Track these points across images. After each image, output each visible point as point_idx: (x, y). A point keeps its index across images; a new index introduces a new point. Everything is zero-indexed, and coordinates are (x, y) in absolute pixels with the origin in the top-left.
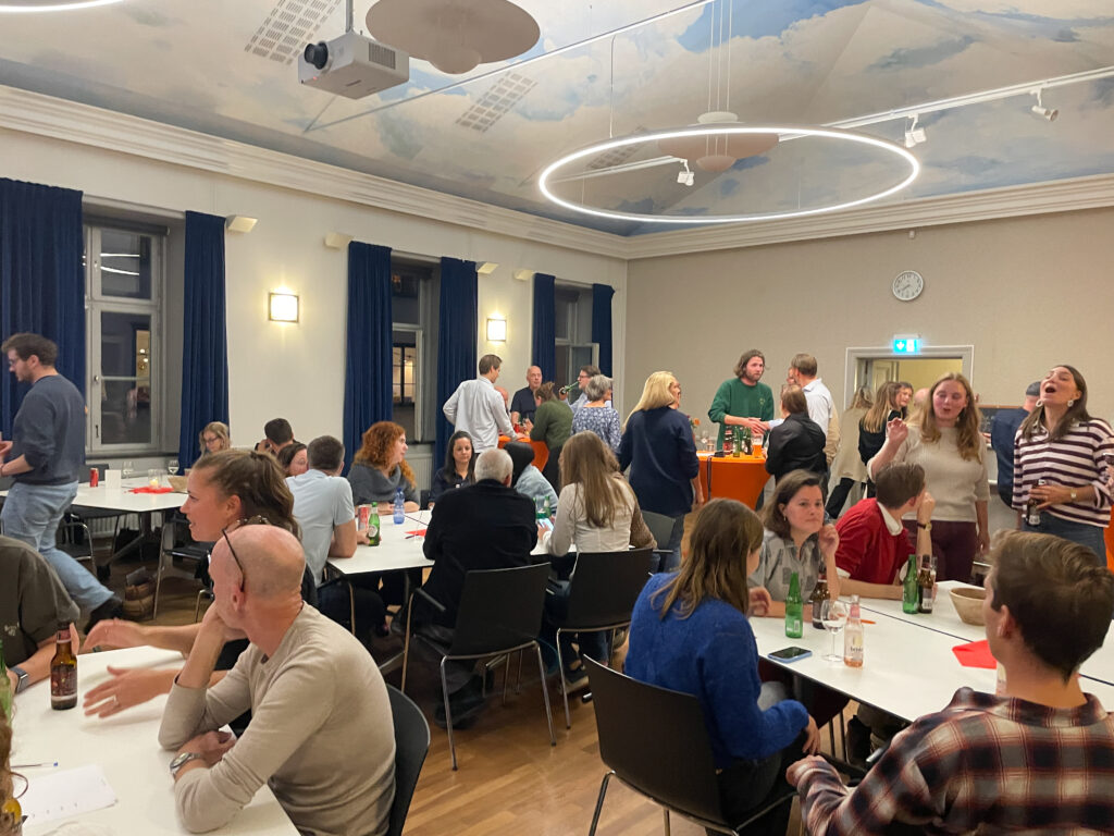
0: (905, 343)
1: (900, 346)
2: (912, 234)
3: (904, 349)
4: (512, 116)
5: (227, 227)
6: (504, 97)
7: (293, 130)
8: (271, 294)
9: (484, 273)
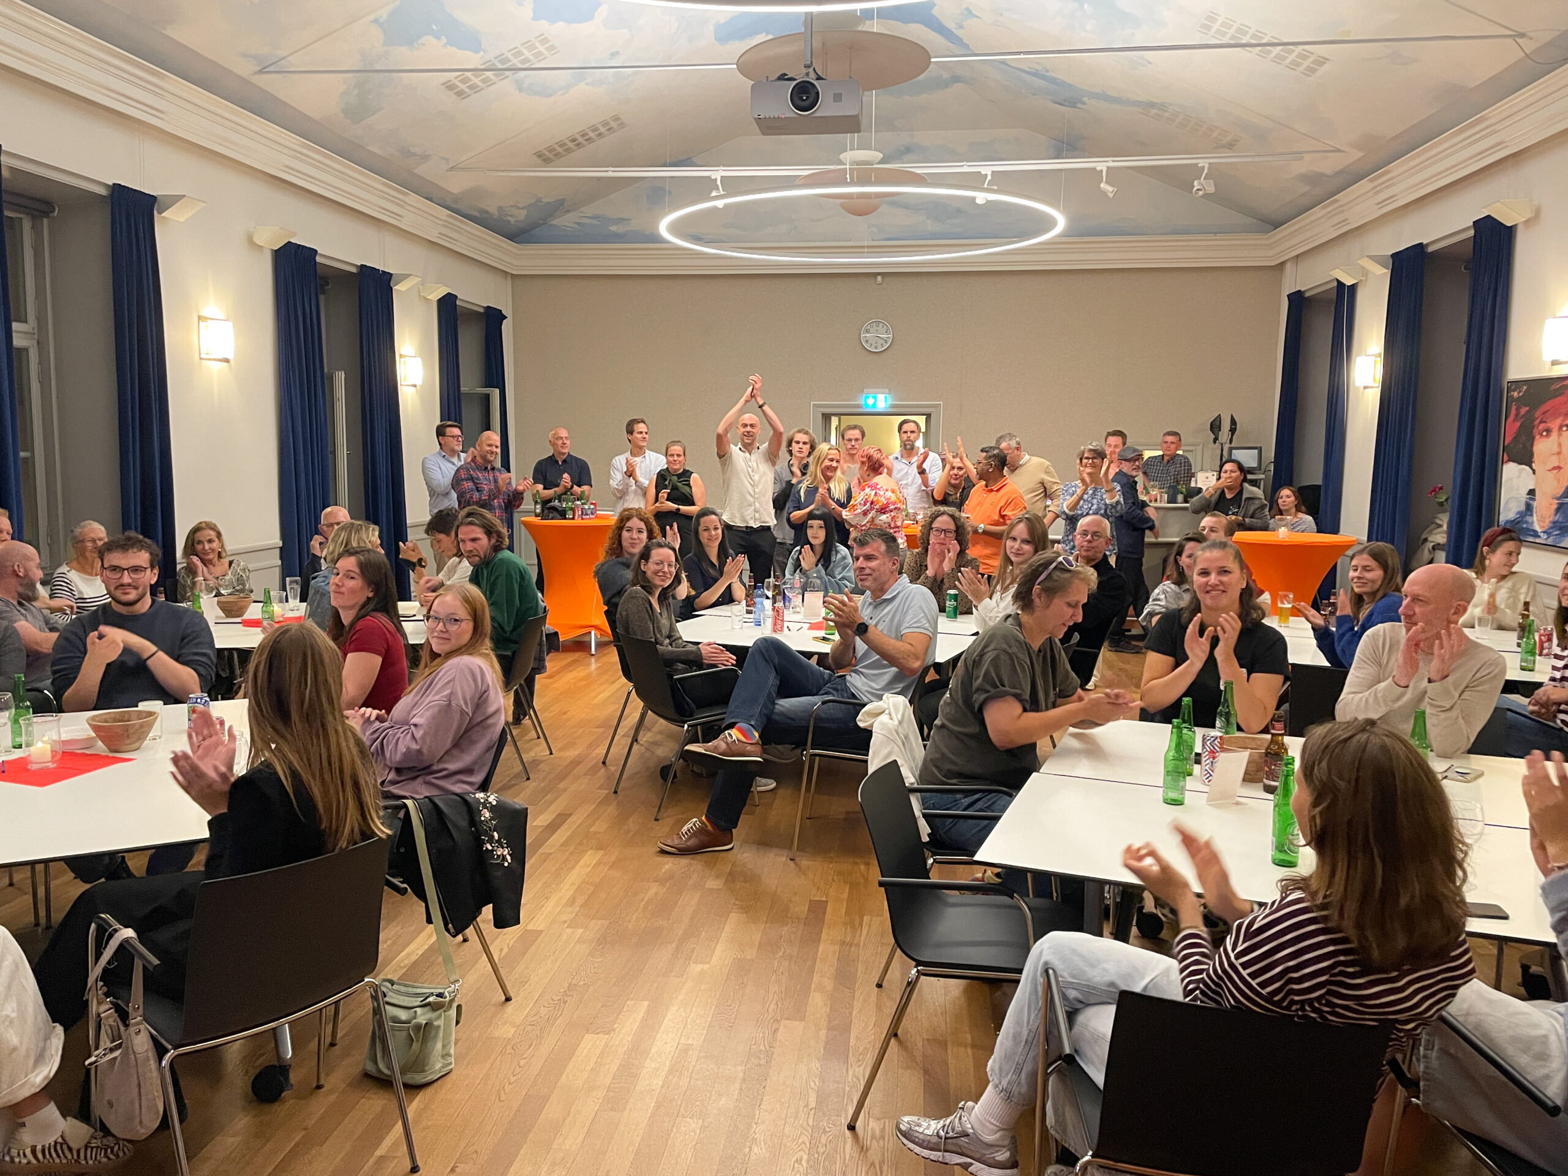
0: (875, 398)
1: (870, 401)
2: (879, 278)
3: (874, 404)
4: (505, 85)
5: (160, 213)
6: (516, 62)
7: (244, 69)
8: (200, 318)
9: (399, 289)
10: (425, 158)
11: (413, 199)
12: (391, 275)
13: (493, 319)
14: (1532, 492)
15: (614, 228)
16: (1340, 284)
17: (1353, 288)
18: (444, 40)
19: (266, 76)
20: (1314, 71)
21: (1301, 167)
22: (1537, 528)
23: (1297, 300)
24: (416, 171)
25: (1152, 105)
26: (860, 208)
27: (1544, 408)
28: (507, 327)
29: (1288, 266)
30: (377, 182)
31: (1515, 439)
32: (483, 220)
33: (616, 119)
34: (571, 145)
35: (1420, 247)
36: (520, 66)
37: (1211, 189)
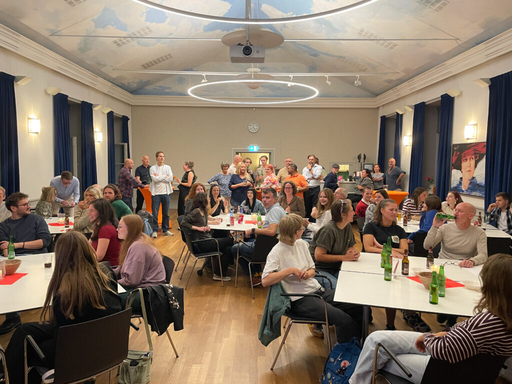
0: (252, 147)
2: (254, 109)
3: (253, 149)
4: (134, 43)
5: (16, 82)
6: (138, 35)
7: (46, 34)
8: (29, 118)
9: (95, 109)
10: (105, 65)
11: (100, 79)
12: (92, 104)
13: (125, 120)
14: (461, 178)
15: (166, 90)
16: (398, 114)
17: (402, 115)
18: (115, 27)
19: (53, 37)
20: (392, 48)
21: (386, 78)
22: (464, 190)
23: (384, 119)
24: (102, 70)
25: (341, 57)
26: (253, 87)
27: (465, 153)
28: (129, 122)
29: (381, 108)
30: (88, 73)
31: (456, 162)
32: (122, 87)
33: (169, 55)
34: (154, 63)
35: (424, 103)
36: (139, 36)
37: (360, 84)
